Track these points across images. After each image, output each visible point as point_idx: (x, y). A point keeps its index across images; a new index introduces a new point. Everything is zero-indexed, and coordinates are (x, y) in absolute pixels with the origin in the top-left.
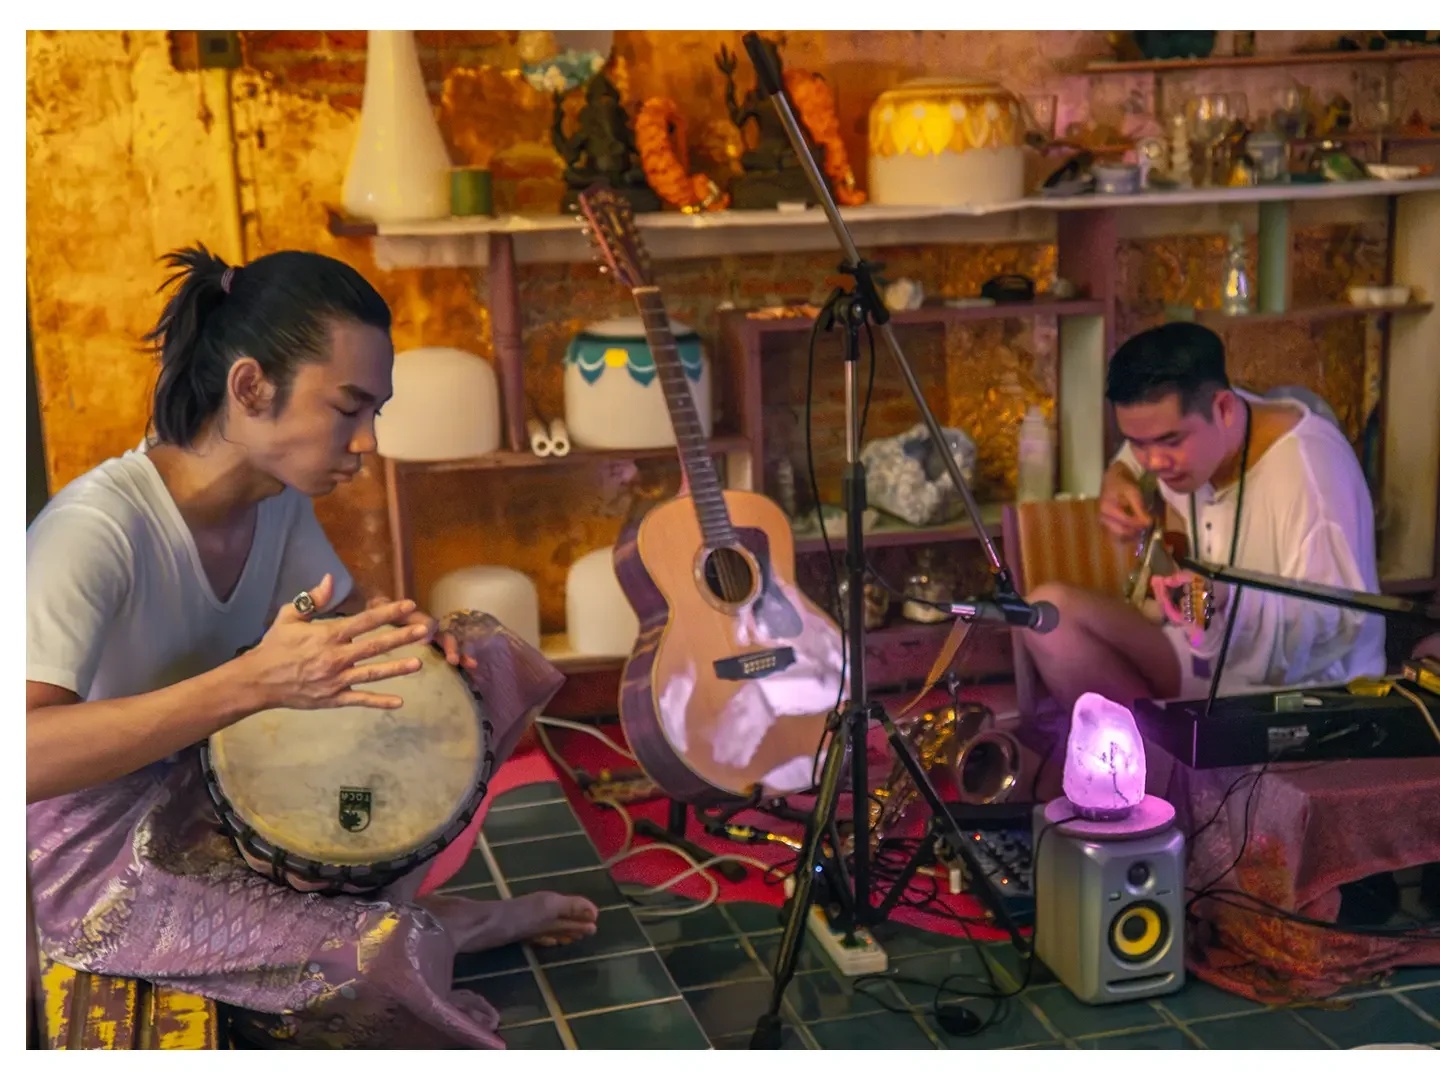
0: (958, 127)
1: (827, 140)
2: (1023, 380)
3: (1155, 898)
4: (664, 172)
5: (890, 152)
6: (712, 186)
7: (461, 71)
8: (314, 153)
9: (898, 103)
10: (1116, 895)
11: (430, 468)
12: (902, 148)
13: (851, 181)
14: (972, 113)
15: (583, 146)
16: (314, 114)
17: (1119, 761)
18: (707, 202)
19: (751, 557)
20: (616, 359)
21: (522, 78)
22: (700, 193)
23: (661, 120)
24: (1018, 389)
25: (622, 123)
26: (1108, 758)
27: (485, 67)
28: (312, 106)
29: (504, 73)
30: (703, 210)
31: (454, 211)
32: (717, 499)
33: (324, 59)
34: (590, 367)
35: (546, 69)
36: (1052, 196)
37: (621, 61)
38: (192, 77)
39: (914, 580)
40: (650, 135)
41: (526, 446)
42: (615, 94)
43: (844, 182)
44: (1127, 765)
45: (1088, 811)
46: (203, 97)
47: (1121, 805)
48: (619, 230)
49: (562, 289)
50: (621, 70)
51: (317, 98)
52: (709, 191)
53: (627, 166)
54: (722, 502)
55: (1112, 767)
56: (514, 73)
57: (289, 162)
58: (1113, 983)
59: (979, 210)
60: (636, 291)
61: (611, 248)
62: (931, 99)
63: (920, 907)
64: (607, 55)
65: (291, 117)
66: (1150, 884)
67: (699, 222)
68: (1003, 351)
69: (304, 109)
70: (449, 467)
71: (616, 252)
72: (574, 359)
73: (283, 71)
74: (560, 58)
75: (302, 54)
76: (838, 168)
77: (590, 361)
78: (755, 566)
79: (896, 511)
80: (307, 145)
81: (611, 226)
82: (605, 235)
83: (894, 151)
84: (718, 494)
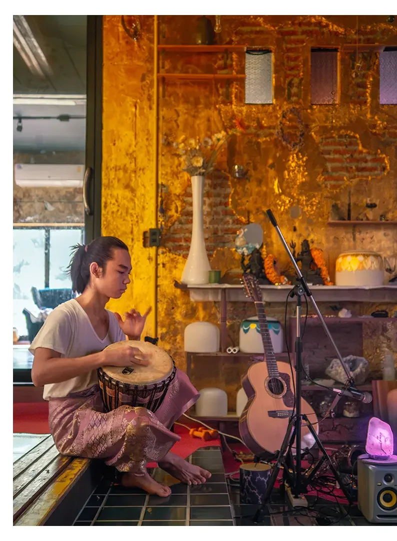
0: (361, 263)
1: (322, 267)
2: (389, 347)
3: (394, 487)
4: (271, 274)
5: (341, 270)
6: (285, 278)
7: (219, 249)
8: (177, 270)
9: (344, 256)
10: (380, 484)
11: (197, 355)
12: (344, 269)
13: (329, 279)
14: (365, 259)
15: (249, 268)
16: (178, 259)
17: (383, 439)
18: (284, 283)
19: (283, 382)
20: (253, 326)
21: (236, 251)
22: (282, 281)
23: (272, 259)
24: (386, 349)
25: (261, 261)
26: (379, 438)
27: (226, 248)
28: (177, 257)
29: (231, 249)
30: (282, 284)
31: (210, 282)
32: (274, 363)
33: (182, 245)
34: (246, 329)
35: (243, 248)
36: (392, 285)
37: (265, 247)
38: (147, 249)
39: (347, 403)
40: (268, 263)
41: (225, 351)
42: (260, 254)
43: (327, 279)
44: (385, 441)
45: (373, 456)
46: (149, 254)
47: (383, 455)
48: (253, 286)
49: (244, 310)
50: (264, 249)
51: (179, 255)
52: (285, 280)
53: (261, 272)
54: (276, 365)
55: (380, 441)
56: (234, 249)
57: (171, 271)
58: (379, 516)
59: (367, 288)
60: (255, 302)
61: (250, 290)
62: (353, 255)
63: (328, 493)
64: (261, 245)
65: (172, 260)
66: (393, 481)
67: (279, 287)
68: (381, 337)
69: (175, 258)
70: (202, 355)
71: (251, 292)
72: (242, 327)
73: (172, 248)
74: (247, 245)
75: (177, 244)
76: (325, 275)
77: (245, 327)
78: (285, 385)
79: (340, 381)
80: (176, 268)
81: (251, 284)
82: (249, 287)
83: (341, 269)
84: (275, 362)
